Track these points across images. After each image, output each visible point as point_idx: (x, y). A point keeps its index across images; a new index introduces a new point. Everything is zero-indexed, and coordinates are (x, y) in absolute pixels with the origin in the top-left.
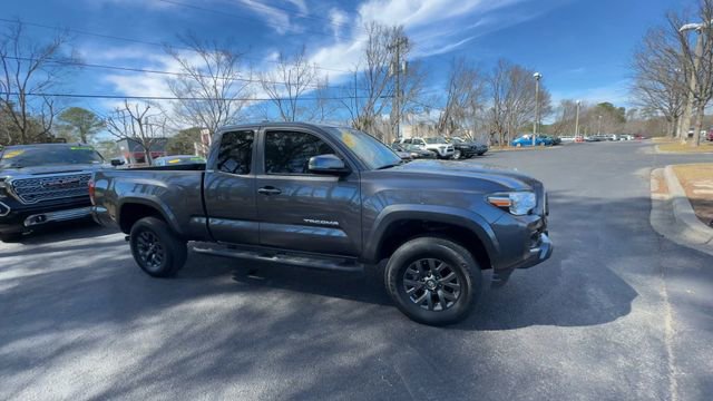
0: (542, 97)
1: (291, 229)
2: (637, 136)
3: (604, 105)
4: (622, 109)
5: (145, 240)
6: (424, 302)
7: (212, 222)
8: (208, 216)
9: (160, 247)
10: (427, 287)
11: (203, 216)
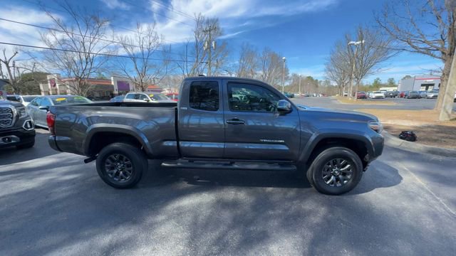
0: (287, 71)
1: (246, 146)
2: (324, 95)
3: (309, 77)
4: (317, 80)
5: (113, 161)
6: (332, 183)
7: (182, 144)
8: (178, 140)
9: (128, 166)
10: (334, 174)
11: (174, 140)
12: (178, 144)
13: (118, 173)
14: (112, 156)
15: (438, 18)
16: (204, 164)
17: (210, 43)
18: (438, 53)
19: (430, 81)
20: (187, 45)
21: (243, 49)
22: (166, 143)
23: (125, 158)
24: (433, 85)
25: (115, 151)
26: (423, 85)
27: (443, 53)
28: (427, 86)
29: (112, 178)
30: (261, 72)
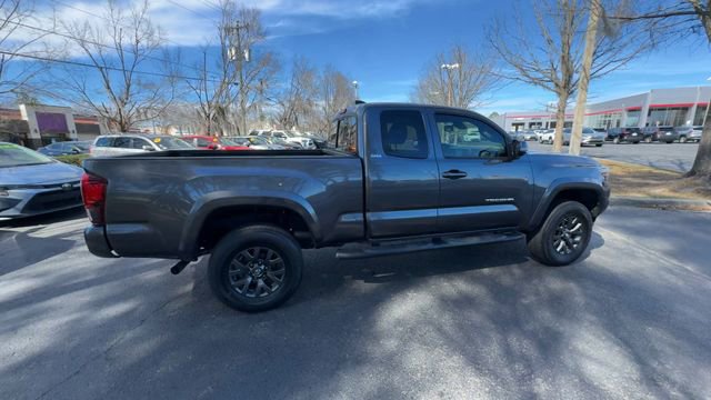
5: (244, 261)
6: (562, 250)
7: (371, 216)
8: (364, 211)
9: (275, 268)
10: (564, 239)
11: (358, 211)
12: (365, 217)
13: (253, 285)
14: (246, 253)
15: (550, 42)
16: (403, 245)
17: (239, 50)
18: (551, 85)
19: (520, 120)
20: (205, 51)
21: (296, 65)
22: (344, 218)
23: (271, 252)
24: (522, 124)
25: (250, 244)
26: (513, 124)
27: (557, 85)
28: (517, 125)
29: (243, 295)
30: (322, 103)
